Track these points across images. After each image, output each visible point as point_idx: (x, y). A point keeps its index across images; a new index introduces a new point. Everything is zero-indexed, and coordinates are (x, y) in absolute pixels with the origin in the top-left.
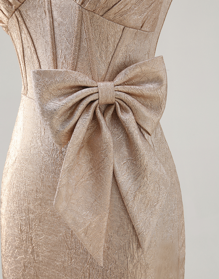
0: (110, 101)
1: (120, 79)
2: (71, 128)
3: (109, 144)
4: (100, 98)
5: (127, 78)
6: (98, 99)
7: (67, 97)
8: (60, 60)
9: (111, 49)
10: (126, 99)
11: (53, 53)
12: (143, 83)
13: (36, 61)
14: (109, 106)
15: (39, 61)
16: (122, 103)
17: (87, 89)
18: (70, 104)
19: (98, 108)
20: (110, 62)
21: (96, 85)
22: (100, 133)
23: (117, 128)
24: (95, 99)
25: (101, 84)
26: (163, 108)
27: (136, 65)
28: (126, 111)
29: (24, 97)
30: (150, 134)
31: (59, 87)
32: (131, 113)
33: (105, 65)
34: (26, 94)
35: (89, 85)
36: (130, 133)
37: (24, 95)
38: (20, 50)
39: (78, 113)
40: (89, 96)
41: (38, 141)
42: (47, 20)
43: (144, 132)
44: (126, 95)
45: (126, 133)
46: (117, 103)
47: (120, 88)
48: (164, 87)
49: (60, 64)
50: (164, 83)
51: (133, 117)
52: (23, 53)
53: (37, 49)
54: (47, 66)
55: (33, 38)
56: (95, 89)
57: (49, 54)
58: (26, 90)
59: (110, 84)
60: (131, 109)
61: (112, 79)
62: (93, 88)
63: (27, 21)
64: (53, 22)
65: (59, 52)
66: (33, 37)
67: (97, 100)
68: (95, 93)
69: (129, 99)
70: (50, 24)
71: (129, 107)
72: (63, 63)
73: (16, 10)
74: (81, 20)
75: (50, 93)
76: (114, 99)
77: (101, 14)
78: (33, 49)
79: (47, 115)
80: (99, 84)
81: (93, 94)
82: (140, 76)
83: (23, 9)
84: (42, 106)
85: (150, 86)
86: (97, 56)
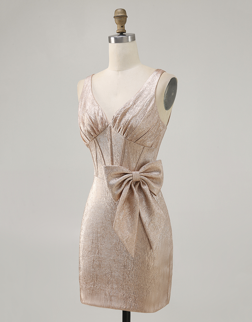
0: (137, 180)
1: (142, 170)
2: (121, 192)
3: (137, 200)
4: (133, 179)
5: (145, 170)
7: (119, 178)
8: (115, 161)
9: (138, 157)
11: (111, 157)
12: (152, 172)
13: (103, 161)
14: (137, 182)
16: (143, 181)
17: (127, 175)
18: (120, 182)
19: (132, 184)
20: (138, 162)
23: (141, 193)
24: (131, 179)
25: (134, 172)
26: (162, 183)
27: (149, 164)
28: (145, 185)
29: (96, 177)
30: (156, 195)
31: (115, 174)
32: (147, 186)
33: (135, 164)
34: (97, 176)
35: (128, 173)
38: (94, 156)
39: (123, 186)
40: (128, 178)
42: (109, 143)
44: (145, 177)
46: (141, 181)
47: (142, 174)
48: (162, 174)
49: (114, 163)
50: (162, 171)
51: (148, 188)
53: (104, 155)
54: (109, 164)
57: (110, 157)
58: (97, 174)
59: (137, 172)
60: (147, 184)
61: (138, 170)
62: (130, 174)
63: (99, 143)
64: (112, 144)
65: (114, 158)
66: (102, 150)
69: (146, 179)
70: (110, 145)
72: (116, 163)
73: (94, 138)
74: (125, 144)
75: (112, 176)
76: (140, 179)
77: (134, 141)
78: (102, 155)
79: (110, 186)
80: (133, 172)
81: (130, 177)
82: (151, 169)
83: (98, 138)
84: (108, 182)
85: (155, 173)
86: (132, 159)
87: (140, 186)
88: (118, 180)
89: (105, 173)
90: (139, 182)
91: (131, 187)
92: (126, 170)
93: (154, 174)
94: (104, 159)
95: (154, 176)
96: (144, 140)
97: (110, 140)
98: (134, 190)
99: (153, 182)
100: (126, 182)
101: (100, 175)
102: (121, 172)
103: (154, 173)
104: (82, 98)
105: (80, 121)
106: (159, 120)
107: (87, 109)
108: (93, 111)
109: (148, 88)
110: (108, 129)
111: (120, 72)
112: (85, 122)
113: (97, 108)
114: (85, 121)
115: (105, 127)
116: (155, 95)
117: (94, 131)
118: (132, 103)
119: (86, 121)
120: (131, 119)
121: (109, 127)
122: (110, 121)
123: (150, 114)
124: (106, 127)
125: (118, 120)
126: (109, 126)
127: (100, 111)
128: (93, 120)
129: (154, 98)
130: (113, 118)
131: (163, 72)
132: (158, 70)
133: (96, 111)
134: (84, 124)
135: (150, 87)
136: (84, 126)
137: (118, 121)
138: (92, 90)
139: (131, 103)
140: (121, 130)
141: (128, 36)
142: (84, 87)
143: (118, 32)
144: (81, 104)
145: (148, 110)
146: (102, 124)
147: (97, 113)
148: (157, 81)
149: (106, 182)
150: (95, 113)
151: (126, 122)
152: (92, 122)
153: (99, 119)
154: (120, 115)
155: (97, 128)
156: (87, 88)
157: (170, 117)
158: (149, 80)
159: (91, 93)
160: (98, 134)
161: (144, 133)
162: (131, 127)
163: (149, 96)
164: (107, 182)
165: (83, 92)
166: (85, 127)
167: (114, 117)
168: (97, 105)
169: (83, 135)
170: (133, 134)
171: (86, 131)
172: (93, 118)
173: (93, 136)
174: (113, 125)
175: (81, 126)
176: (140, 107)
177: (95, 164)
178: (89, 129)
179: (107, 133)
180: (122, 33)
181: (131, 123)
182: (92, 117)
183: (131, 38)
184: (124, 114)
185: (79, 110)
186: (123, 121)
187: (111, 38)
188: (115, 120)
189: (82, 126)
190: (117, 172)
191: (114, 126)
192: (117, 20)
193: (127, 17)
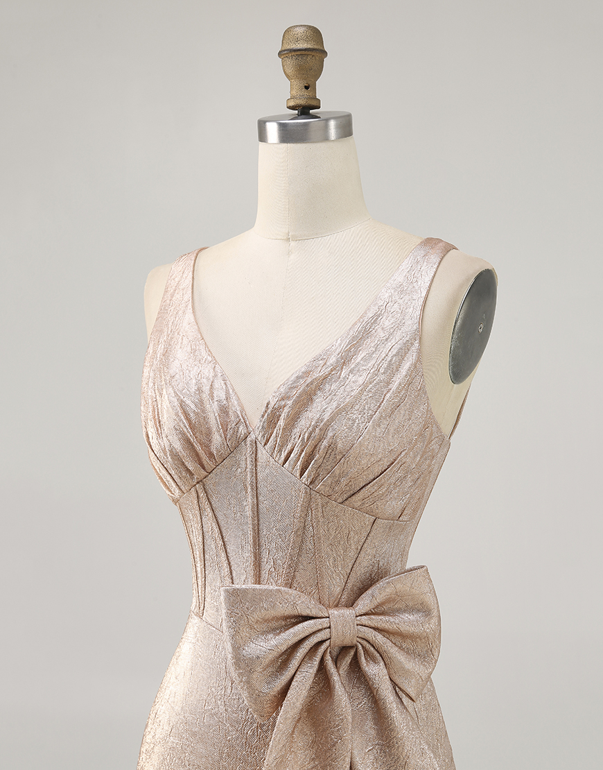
0: (347, 642)
1: (364, 603)
2: (282, 689)
3: (345, 716)
4: (332, 637)
5: (376, 603)
6: (330, 639)
7: (279, 634)
8: (267, 567)
9: (352, 554)
10: (374, 639)
11: (255, 553)
12: (399, 611)
13: (225, 564)
14: (344, 649)
15: (229, 564)
16: (368, 646)
17: (312, 622)
18: (284, 648)
19: (328, 654)
20: (350, 573)
21: (327, 615)
22: (331, 696)
23: (358, 688)
24: (325, 638)
25: (334, 612)
26: (436, 654)
27: (388, 583)
28: (374, 661)
29: (195, 620)
30: (415, 700)
31: (267, 617)
32: (382, 663)
33: (340, 579)
34: (200, 615)
35: (313, 613)
36: (380, 699)
37: (196, 615)
38: (197, 540)
39: (294, 663)
40: (314, 633)
41: (219, 702)
42: (249, 501)
43: (400, 693)
44: (374, 632)
45: (373, 696)
46: (360, 646)
47: (364, 619)
48: (434, 620)
49: (265, 575)
50: (435, 613)
51: (385, 671)
52: (204, 546)
53: (227, 543)
54: (244, 582)
55: (221, 526)
56: (325, 623)
57: (248, 554)
58: (202, 608)
59: (348, 612)
60: (381, 656)
61: (351, 604)
62: (322, 620)
63: (214, 500)
64: (257, 505)
65: (265, 555)
66: (222, 523)
67: (327, 640)
68: (325, 629)
69: (379, 639)
70: (253, 507)
71: (378, 652)
72: (270, 573)
73: (198, 483)
74: (307, 507)
75: (251, 627)
76: (356, 639)
77: (340, 500)
78: (221, 542)
79: (243, 664)
80: (331, 611)
81: (322, 630)
82: (394, 600)
83: (209, 482)
84: (237, 649)
85: (411, 617)
86: (330, 563)
87: (355, 663)
88: (273, 642)
89: (230, 615)
90: (351, 647)
91: (322, 667)
92: (305, 605)
93: (406, 622)
94: (227, 557)
95: (405, 628)
96: (375, 494)
97: (252, 489)
98: (336, 678)
99: (403, 650)
100: (306, 651)
101: (209, 614)
102: (289, 611)
103: (407, 617)
104: (159, 331)
105: (146, 412)
106: (429, 422)
107: (171, 372)
108: (194, 381)
109: (396, 305)
110: (247, 450)
111: (293, 243)
112: (164, 419)
113: (207, 371)
114: (165, 416)
115: (235, 444)
116: (419, 334)
117: (197, 455)
118: (334, 359)
119: (169, 418)
120: (332, 419)
121: (248, 443)
122: (256, 421)
123: (402, 400)
124: (239, 444)
125: (282, 417)
126: (248, 439)
127: (219, 384)
128: (192, 415)
129: (416, 344)
130: (264, 409)
131: (449, 248)
132: (430, 242)
133: (205, 380)
134: (159, 424)
135: (401, 301)
136: (159, 435)
137: (281, 423)
138: (193, 302)
139: (332, 360)
140: (292, 455)
141: (327, 120)
142: (166, 291)
143: (292, 104)
144: (155, 352)
145: (394, 386)
146: (225, 431)
147: (206, 389)
148: (428, 279)
149: (230, 649)
150: (200, 390)
151: (314, 430)
152: (190, 423)
153: (212, 410)
154: (290, 403)
155: (208, 447)
156: (177, 296)
157: (462, 405)
158: (399, 278)
159: (189, 316)
160: (209, 469)
161: (377, 470)
162: (332, 447)
163: (398, 335)
164: (233, 648)
165: (163, 312)
166: (165, 439)
167: (271, 406)
168: (210, 359)
169: (157, 465)
170: (337, 472)
171: (165, 454)
172: (193, 406)
173: (191, 474)
174: (263, 436)
175: (149, 433)
176: (365, 374)
177: (199, 569)
178: (178, 446)
179: (243, 463)
180: (305, 110)
181: (330, 434)
182: (188, 402)
183: (338, 127)
184: (307, 398)
185: (146, 374)
186: (304, 424)
187: (267, 124)
188: (272, 419)
189: (152, 432)
190: (273, 613)
191: (268, 441)
192: (290, 62)
193: (324, 53)
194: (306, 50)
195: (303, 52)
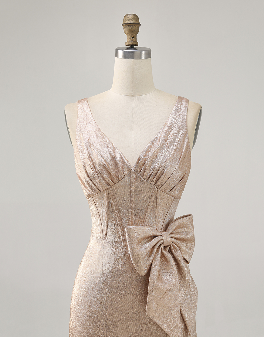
62: (160, 236)
80: (162, 234)
87: (170, 249)
90: (169, 245)
141: (141, 51)
143: (127, 44)
180: (132, 46)
183: (146, 54)
192: (126, 28)
193: (140, 24)
194: (132, 23)
195: (131, 24)
